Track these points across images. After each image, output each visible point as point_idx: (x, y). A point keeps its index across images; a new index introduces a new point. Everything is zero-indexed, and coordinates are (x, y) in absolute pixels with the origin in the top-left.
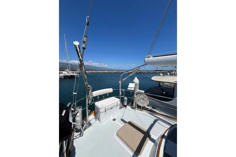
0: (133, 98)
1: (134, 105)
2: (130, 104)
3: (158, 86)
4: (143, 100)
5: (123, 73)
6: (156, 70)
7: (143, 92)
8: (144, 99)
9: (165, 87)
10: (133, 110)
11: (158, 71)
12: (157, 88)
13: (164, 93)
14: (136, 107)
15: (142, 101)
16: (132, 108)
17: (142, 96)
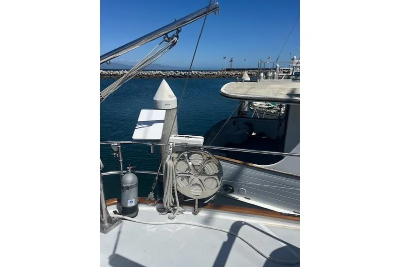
0: (161, 171)
1: (168, 198)
2: (152, 195)
3: (236, 115)
4: (200, 174)
5: (118, 77)
6: (229, 68)
7: (199, 140)
8: (203, 173)
9: (255, 118)
10: (165, 217)
11: (233, 70)
12: (234, 123)
13: (253, 134)
14: (175, 203)
15: (196, 180)
16: (162, 210)
17: (196, 159)
